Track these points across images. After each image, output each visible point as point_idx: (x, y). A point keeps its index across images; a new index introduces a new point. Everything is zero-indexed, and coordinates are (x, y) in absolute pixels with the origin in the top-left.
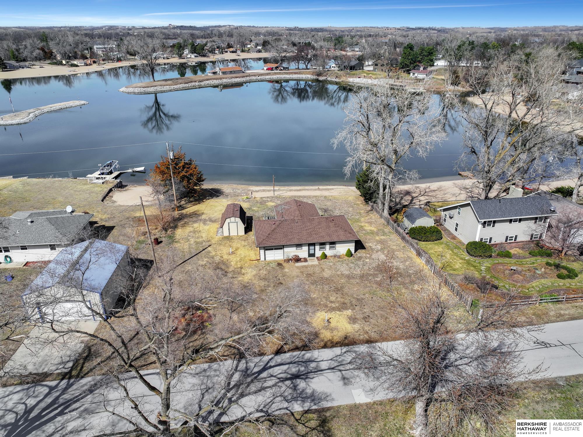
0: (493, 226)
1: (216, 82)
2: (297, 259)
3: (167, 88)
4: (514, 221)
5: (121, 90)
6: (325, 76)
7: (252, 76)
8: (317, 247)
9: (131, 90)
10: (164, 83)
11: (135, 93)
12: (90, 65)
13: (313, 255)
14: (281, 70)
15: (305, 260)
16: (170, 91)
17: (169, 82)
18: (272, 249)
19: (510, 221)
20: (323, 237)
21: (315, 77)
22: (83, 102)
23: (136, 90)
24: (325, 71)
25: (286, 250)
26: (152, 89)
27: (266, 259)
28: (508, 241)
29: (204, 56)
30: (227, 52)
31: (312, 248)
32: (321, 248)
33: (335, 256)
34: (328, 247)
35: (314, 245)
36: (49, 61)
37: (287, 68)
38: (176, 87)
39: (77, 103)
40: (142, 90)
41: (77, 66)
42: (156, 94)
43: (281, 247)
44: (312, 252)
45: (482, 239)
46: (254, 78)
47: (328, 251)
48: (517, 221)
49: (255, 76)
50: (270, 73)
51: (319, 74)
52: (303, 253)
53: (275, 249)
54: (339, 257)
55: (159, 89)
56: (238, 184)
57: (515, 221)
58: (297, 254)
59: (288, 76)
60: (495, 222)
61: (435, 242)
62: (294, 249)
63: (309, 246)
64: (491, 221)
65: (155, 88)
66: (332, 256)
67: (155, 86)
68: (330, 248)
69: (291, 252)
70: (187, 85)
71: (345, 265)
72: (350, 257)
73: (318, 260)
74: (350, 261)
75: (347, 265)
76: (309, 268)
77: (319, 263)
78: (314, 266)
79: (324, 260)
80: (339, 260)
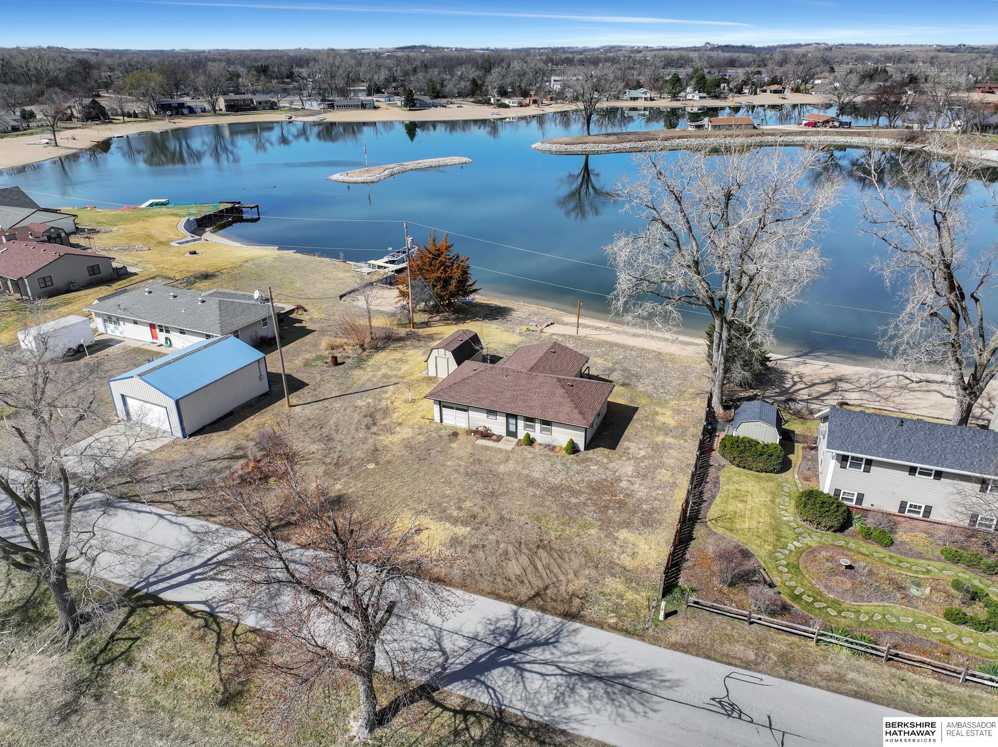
0: (867, 471)
2: (486, 435)
3: (604, 147)
4: (920, 473)
5: (534, 146)
6: (923, 142)
7: (768, 134)
8: (521, 423)
9: (547, 146)
10: (602, 138)
11: (551, 152)
12: (528, 105)
13: (514, 434)
14: (835, 127)
15: (499, 438)
16: (608, 152)
17: (611, 138)
18: (453, 408)
19: (912, 471)
20: (531, 408)
21: (899, 144)
22: (464, 160)
23: (554, 148)
24: (924, 134)
25: (473, 414)
26: (578, 148)
27: (444, 421)
28: (906, 514)
29: (717, 97)
30: (765, 91)
31: (512, 421)
32: (526, 426)
33: (547, 446)
34: (538, 426)
35: (515, 417)
36: (472, 100)
37: (849, 125)
38: (618, 146)
39: (457, 160)
40: (563, 148)
41: (507, 106)
42: (587, 156)
43: (465, 409)
44: (512, 428)
45: (837, 492)
46: (770, 139)
47: (537, 432)
48: (930, 475)
49: (773, 135)
50: (806, 132)
51: (912, 139)
52: (498, 425)
53: (457, 409)
54: (553, 448)
55: (589, 147)
56: (553, 308)
57: (925, 473)
58: (488, 425)
59: (845, 140)
60: (869, 463)
61: (763, 474)
62: (482, 416)
63: (507, 417)
64: (861, 459)
65: (584, 146)
66: (540, 445)
67: (586, 143)
68: (542, 430)
69: (480, 420)
70: (639, 144)
71: (548, 464)
72: (572, 456)
73: (519, 444)
74: (563, 461)
75: (552, 465)
76: (489, 452)
77: (513, 449)
78: (501, 450)
79: (528, 448)
80: (551, 454)
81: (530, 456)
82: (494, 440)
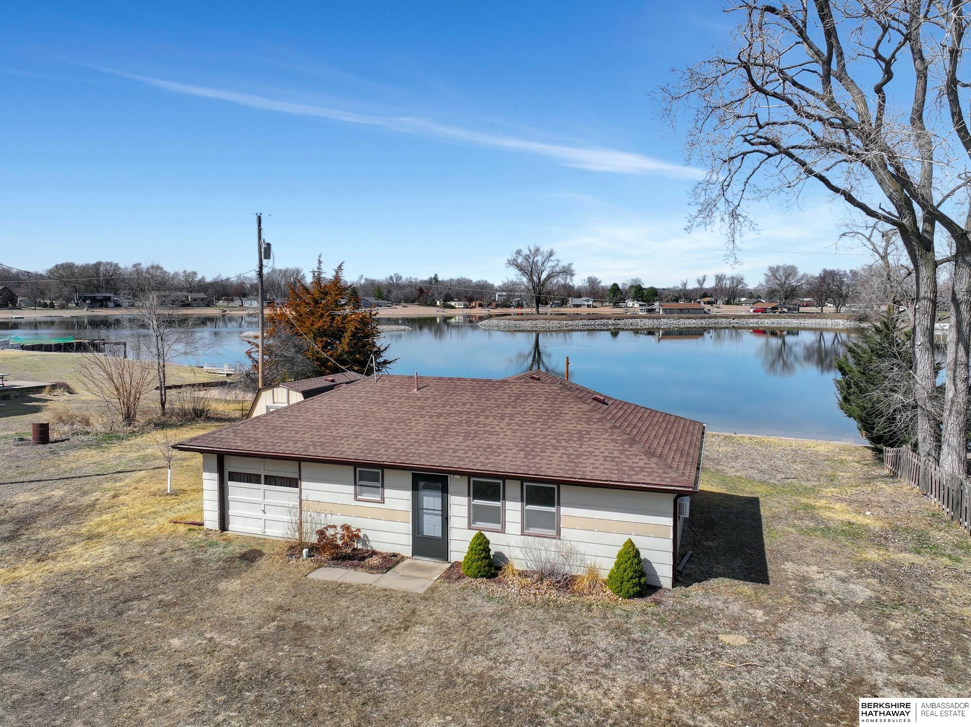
1: (649, 323)
2: (347, 551)
3: (555, 323)
8: (459, 504)
9: (494, 322)
12: (474, 307)
13: (436, 547)
14: (784, 312)
20: (492, 450)
21: (853, 324)
23: (502, 323)
25: (311, 489)
27: (232, 526)
30: (698, 303)
31: (431, 501)
32: (476, 514)
33: (547, 576)
34: (513, 510)
35: (441, 482)
38: (570, 322)
41: (453, 307)
43: (292, 475)
44: (432, 527)
46: (723, 321)
50: (759, 316)
52: (386, 521)
53: (269, 480)
54: (567, 583)
58: (355, 523)
59: (794, 322)
63: (415, 488)
65: (534, 322)
66: (523, 574)
67: (536, 320)
68: (528, 522)
71: (559, 634)
72: (639, 603)
73: (453, 574)
74: (613, 620)
75: (575, 637)
76: (343, 603)
77: (433, 589)
78: (388, 595)
79: (482, 584)
80: (564, 599)
81: (490, 608)
82: (372, 569)
